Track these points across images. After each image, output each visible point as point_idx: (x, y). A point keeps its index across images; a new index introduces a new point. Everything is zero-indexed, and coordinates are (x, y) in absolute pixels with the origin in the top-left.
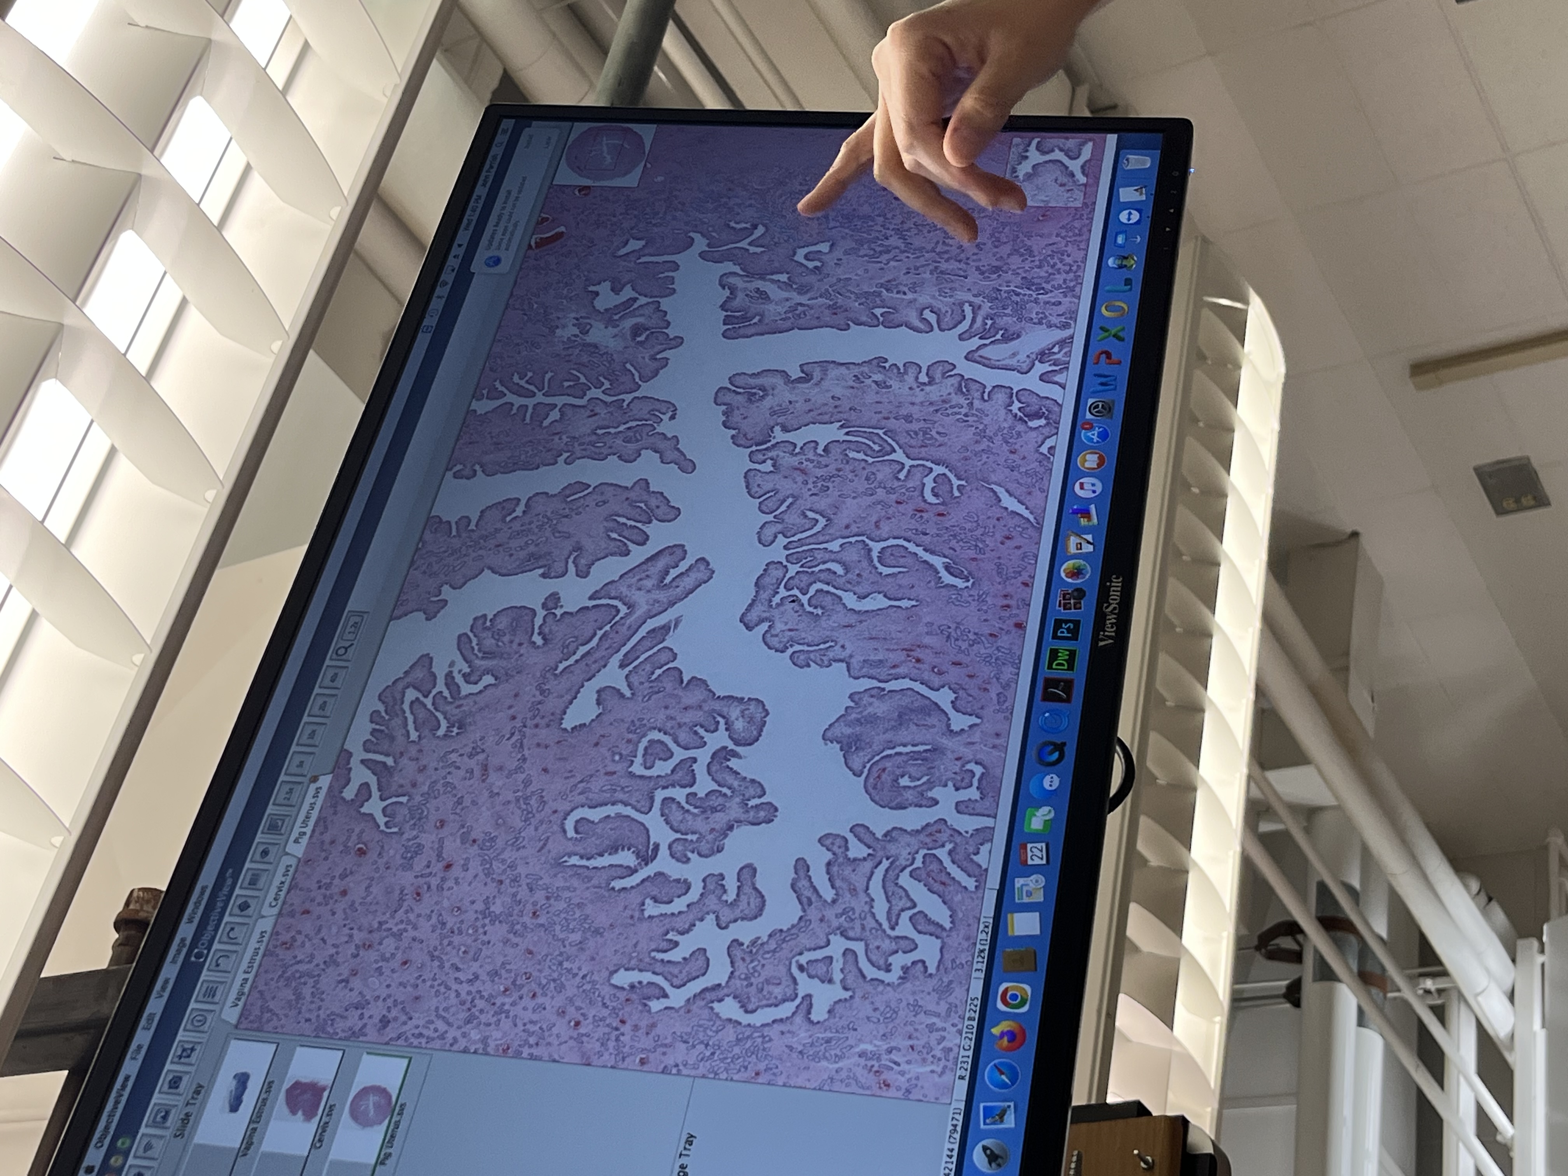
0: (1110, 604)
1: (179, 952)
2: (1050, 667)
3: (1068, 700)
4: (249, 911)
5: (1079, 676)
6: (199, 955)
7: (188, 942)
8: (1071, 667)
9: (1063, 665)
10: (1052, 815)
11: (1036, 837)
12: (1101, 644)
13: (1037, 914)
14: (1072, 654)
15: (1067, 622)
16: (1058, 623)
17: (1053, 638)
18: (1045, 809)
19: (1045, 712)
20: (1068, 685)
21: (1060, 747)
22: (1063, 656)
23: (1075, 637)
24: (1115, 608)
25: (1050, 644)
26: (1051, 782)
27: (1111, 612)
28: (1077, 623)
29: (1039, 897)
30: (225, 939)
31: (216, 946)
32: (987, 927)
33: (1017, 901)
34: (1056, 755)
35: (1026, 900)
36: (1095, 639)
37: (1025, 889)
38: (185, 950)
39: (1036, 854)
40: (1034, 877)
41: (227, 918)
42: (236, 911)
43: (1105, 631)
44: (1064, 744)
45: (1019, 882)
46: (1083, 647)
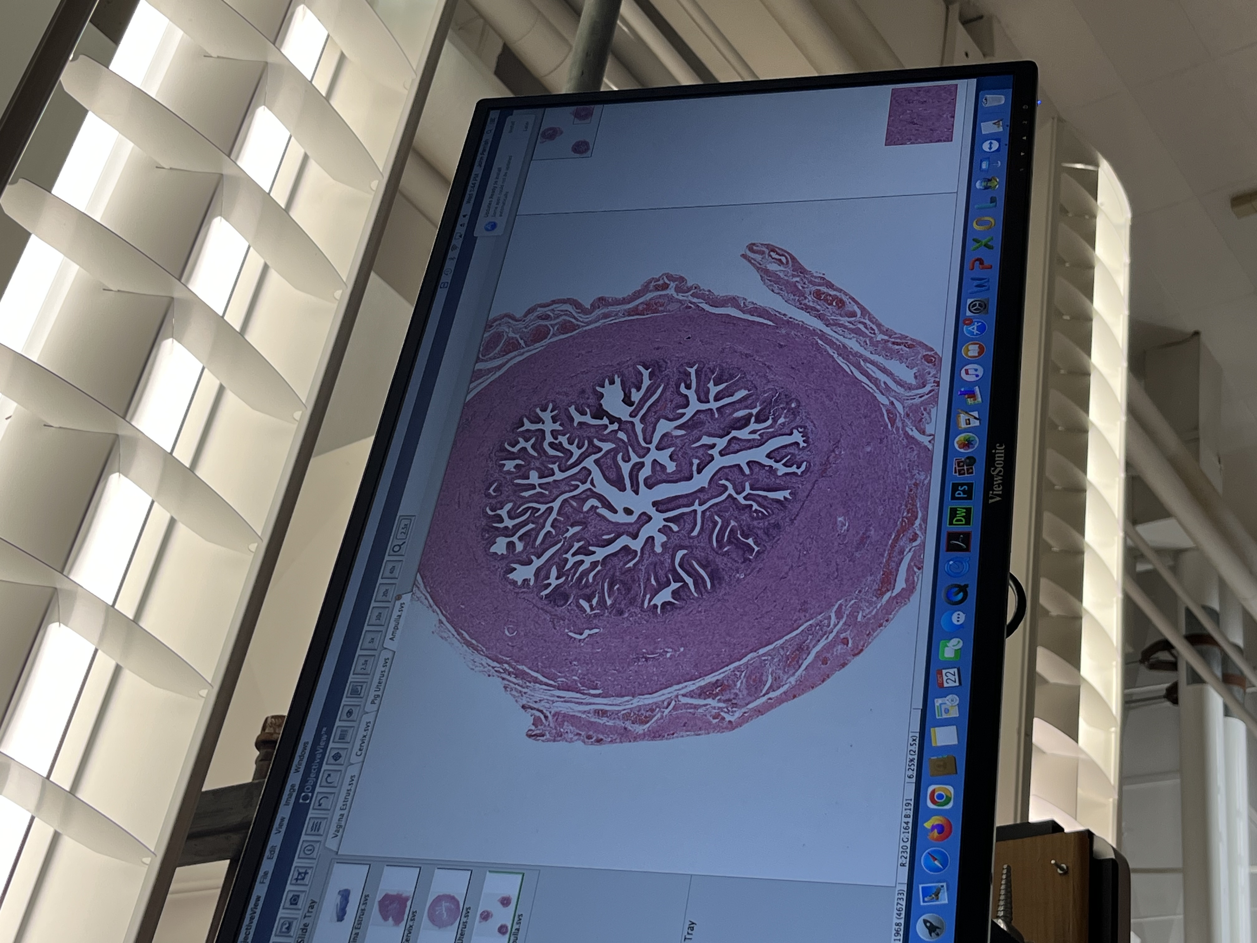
0: (996, 468)
1: (290, 795)
2: (951, 523)
3: (967, 550)
4: (341, 761)
5: (975, 528)
6: (306, 798)
7: (297, 788)
8: (968, 522)
9: (961, 521)
10: (961, 644)
11: (949, 664)
12: (991, 501)
13: (955, 727)
14: (968, 511)
15: (962, 485)
16: (955, 487)
17: (952, 499)
18: (954, 641)
19: (950, 561)
20: (967, 537)
21: (963, 589)
22: (961, 513)
23: (970, 497)
24: (1000, 471)
25: (950, 504)
26: (958, 618)
27: (997, 474)
28: (970, 485)
29: (954, 713)
30: (324, 783)
31: (318, 789)
32: (914, 740)
33: (937, 717)
34: (961, 595)
35: (945, 716)
36: (986, 497)
37: (943, 707)
38: (294, 794)
39: (950, 678)
40: (950, 697)
41: (325, 767)
42: (332, 761)
43: (993, 490)
44: (966, 586)
45: (938, 702)
46: (976, 505)
